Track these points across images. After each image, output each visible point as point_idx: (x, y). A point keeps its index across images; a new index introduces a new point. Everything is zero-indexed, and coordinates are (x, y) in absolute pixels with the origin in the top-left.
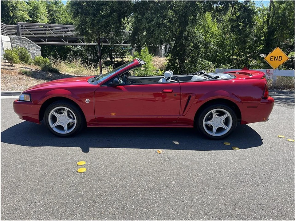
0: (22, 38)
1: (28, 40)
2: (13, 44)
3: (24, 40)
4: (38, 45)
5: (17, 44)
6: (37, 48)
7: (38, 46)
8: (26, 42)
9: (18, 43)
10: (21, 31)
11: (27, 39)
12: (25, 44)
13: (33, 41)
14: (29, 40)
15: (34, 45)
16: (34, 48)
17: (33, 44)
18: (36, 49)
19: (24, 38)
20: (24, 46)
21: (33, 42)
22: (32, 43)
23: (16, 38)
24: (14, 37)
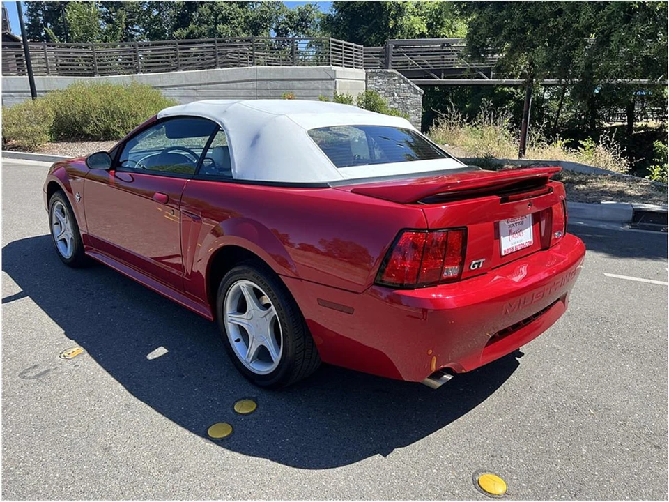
0: (387, 72)
1: (400, 77)
2: (368, 86)
3: (391, 77)
4: (418, 86)
5: (377, 84)
6: (416, 92)
7: (418, 88)
8: (395, 80)
9: (379, 82)
10: (392, 59)
11: (399, 73)
12: (391, 84)
13: (409, 78)
14: (403, 76)
15: (410, 87)
16: (410, 93)
17: (409, 83)
18: (412, 95)
19: (392, 73)
20: (390, 89)
21: (409, 81)
22: (407, 83)
23: (377, 73)
24: (374, 70)
